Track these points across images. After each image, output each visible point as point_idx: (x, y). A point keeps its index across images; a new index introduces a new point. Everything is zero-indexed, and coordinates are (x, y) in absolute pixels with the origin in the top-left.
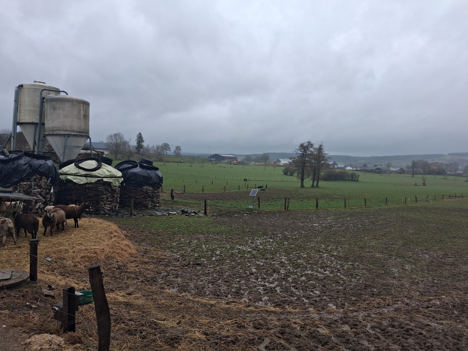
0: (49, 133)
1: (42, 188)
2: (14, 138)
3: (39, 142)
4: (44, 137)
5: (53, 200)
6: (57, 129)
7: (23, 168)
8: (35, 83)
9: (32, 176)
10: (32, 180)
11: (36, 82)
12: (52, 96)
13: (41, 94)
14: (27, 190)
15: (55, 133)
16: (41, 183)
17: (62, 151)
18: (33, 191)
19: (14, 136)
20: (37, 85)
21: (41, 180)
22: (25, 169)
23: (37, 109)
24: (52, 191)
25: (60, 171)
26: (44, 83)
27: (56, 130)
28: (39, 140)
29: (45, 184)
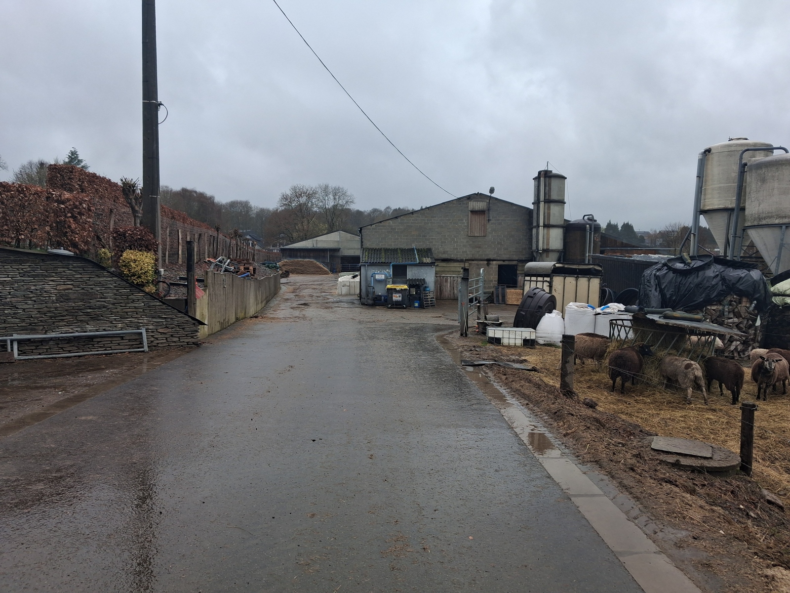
0: (753, 224)
1: (741, 317)
2: (694, 235)
3: (735, 240)
4: (744, 230)
5: (759, 339)
6: (767, 215)
7: (711, 284)
8: (732, 142)
9: (726, 297)
10: (725, 302)
11: (732, 140)
12: (759, 160)
13: (741, 158)
14: (718, 319)
15: (764, 222)
16: (739, 308)
17: (776, 253)
18: (726, 321)
19: (695, 232)
20: (734, 144)
21: (740, 304)
22: (714, 285)
23: (732, 185)
24: (758, 323)
25: (772, 289)
26: (746, 139)
27: (765, 218)
28: (735, 237)
29: (746, 310)
